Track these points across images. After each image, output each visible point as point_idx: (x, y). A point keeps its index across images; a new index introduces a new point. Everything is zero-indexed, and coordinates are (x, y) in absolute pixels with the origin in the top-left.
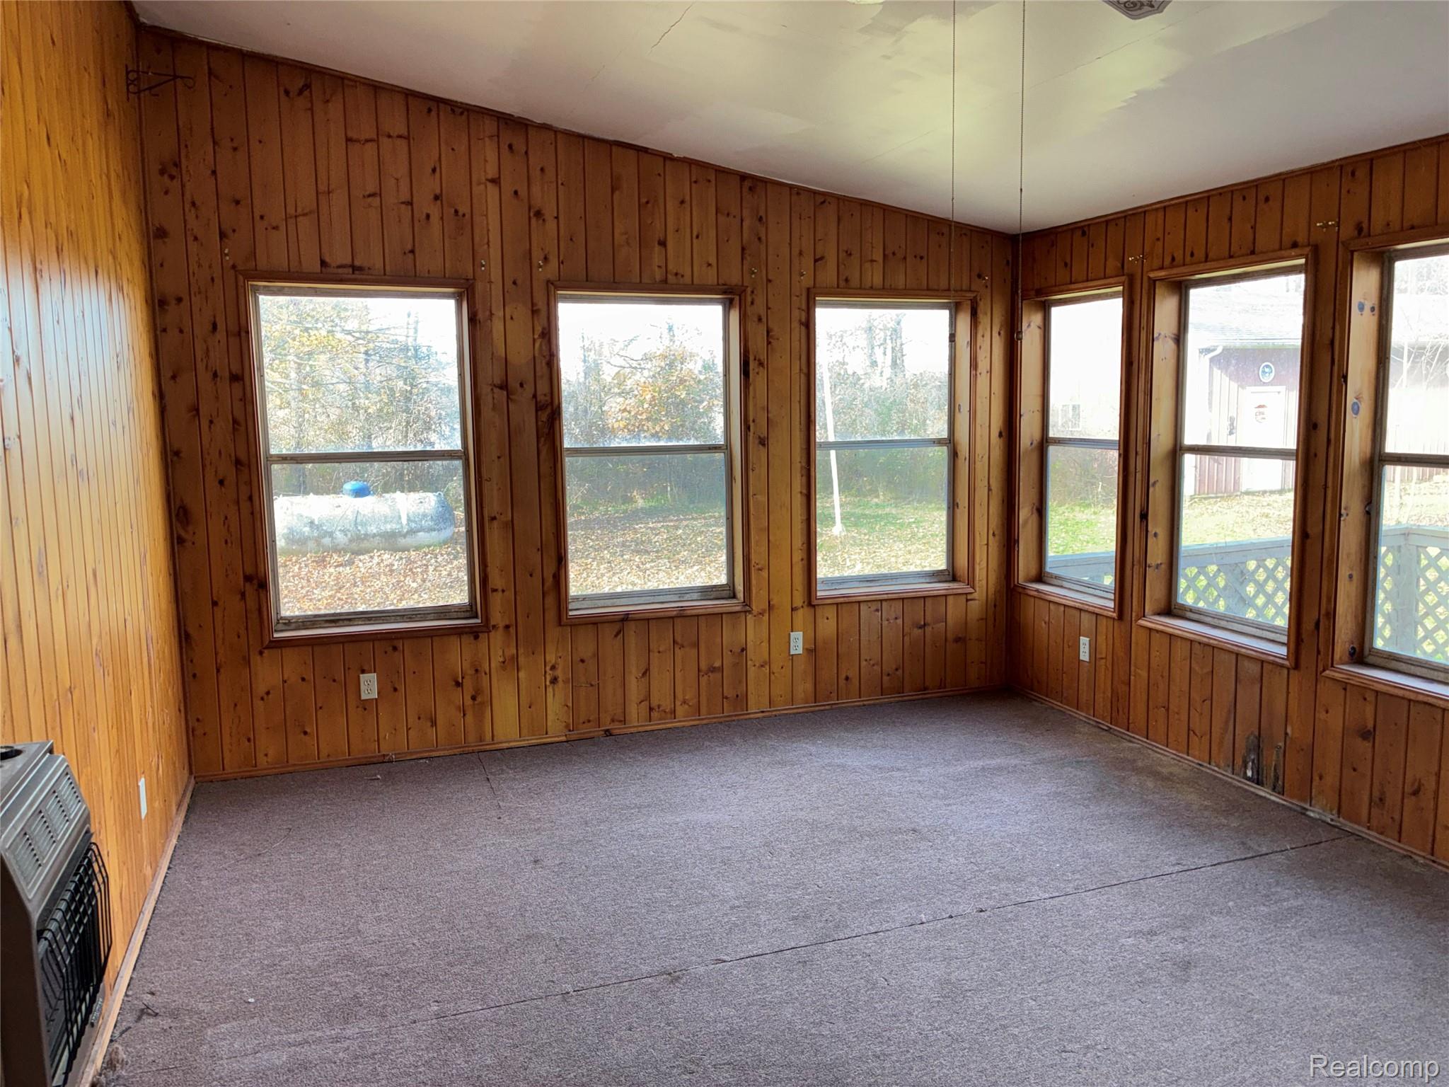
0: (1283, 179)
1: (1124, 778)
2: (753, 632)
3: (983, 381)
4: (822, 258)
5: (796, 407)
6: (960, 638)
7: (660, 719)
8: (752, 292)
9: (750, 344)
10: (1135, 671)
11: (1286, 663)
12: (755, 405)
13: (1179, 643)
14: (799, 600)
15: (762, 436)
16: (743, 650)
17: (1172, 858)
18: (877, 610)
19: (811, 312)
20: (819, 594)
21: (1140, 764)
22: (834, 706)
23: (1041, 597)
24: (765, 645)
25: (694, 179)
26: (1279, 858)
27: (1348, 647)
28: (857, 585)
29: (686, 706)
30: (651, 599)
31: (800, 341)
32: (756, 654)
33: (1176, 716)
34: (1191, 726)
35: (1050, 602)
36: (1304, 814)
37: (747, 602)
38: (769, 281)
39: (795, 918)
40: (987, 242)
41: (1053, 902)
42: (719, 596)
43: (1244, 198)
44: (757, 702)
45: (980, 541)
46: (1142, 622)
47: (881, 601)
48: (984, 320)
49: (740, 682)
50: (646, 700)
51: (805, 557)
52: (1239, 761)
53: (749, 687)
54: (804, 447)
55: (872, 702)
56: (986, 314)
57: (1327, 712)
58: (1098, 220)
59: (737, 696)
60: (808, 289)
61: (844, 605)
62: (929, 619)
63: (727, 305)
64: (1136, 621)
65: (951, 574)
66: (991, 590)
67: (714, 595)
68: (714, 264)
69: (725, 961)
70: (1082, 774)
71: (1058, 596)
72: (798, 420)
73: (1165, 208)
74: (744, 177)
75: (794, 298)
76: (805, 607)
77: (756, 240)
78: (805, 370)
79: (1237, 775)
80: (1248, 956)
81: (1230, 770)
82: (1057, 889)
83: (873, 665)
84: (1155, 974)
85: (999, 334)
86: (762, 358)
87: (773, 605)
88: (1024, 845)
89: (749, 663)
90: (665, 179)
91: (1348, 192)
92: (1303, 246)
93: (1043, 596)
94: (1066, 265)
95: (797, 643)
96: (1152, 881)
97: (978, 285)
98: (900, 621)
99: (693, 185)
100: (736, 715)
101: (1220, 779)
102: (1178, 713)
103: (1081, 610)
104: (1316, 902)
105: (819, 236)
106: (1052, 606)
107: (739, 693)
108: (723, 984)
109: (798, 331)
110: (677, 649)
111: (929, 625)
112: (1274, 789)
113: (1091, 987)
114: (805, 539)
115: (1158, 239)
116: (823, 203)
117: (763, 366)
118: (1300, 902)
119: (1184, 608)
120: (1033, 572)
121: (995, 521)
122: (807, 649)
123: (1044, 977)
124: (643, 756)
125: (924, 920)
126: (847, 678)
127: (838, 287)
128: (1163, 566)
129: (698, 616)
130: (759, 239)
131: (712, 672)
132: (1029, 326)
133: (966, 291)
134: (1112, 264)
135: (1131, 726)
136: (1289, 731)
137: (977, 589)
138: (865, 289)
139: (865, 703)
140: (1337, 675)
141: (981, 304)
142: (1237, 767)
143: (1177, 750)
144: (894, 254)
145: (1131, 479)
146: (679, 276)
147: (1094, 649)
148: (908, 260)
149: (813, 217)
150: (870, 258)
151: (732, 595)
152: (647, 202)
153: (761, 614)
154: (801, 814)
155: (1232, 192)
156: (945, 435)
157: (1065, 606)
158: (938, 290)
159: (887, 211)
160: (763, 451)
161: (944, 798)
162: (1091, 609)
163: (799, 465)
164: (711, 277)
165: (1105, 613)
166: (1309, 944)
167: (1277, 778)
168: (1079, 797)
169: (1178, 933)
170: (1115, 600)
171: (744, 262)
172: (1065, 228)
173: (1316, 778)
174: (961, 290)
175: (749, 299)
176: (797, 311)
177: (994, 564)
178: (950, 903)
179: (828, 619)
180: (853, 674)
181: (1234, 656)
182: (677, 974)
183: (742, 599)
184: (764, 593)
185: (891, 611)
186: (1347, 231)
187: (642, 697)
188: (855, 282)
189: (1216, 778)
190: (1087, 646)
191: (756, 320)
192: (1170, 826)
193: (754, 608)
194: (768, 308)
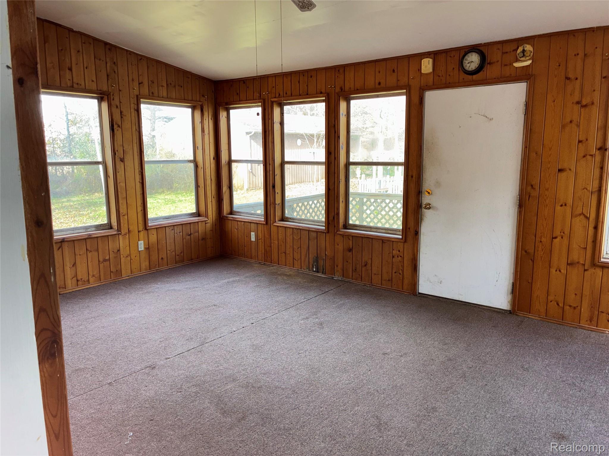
0: (317, 70)
1: (276, 278)
2: (122, 242)
3: (206, 137)
4: (142, 83)
5: (135, 145)
6: (204, 238)
7: (82, 285)
8: (113, 95)
9: (114, 117)
10: (273, 242)
11: (325, 231)
12: (117, 144)
13: (288, 230)
14: (141, 227)
15: (121, 158)
16: (118, 251)
17: (302, 297)
18: (172, 230)
19: (139, 105)
20: (149, 224)
21: (279, 273)
22: (158, 270)
23: (234, 220)
24: (128, 248)
25: (83, 41)
26: (332, 292)
27: (343, 224)
28: (162, 220)
29: (94, 278)
30: (72, 232)
31: (135, 117)
32: (124, 252)
33: (289, 255)
34: (294, 257)
35: (238, 221)
36: (333, 279)
37: (119, 229)
38: (120, 90)
39: (187, 340)
40: (205, 83)
41: (274, 316)
42: (104, 229)
43: (304, 75)
44: (126, 273)
45: (209, 200)
46: (275, 224)
47: (174, 226)
48: (206, 114)
49: (118, 265)
50: (75, 277)
51: (143, 209)
52: (311, 266)
53: (122, 266)
54: (140, 162)
55: (173, 267)
56: (206, 111)
57: (338, 245)
58: (249, 78)
59: (117, 271)
60: (137, 96)
61: (158, 228)
62: (192, 232)
63: (100, 100)
64: (273, 224)
65: (198, 214)
66: (214, 219)
67: (102, 228)
68: (95, 80)
69: (169, 358)
70: (263, 279)
71: (242, 218)
72: (136, 151)
73: (275, 76)
74: (106, 44)
75: (131, 99)
76: (144, 230)
77: (113, 72)
78: (138, 130)
79: (311, 271)
80: (336, 318)
81: (308, 270)
82: (273, 312)
83: (172, 252)
84: (314, 328)
85: (211, 119)
86: (119, 124)
87: (131, 230)
88: (255, 302)
89: (122, 256)
90: (69, 40)
91: (338, 77)
92: (324, 93)
93: (235, 219)
94: (237, 94)
95: (141, 246)
96: (300, 304)
97: (202, 99)
98: (181, 233)
99: (83, 44)
100: (117, 279)
101: (305, 273)
102: (289, 254)
103: (250, 223)
104: (347, 301)
105: (140, 74)
106: (239, 223)
107: (117, 269)
108: (174, 365)
109: (134, 113)
110: (88, 253)
111: (192, 234)
112: (323, 273)
113: (298, 336)
114: (142, 202)
115: (273, 87)
116: (141, 59)
117: (120, 127)
118: (342, 302)
119: (287, 218)
120: (229, 211)
121: (214, 192)
122: (145, 248)
123: (283, 337)
124: (81, 299)
125: (235, 330)
126: (162, 258)
127: (149, 96)
128: (280, 204)
129: (97, 237)
130: (115, 72)
131: (105, 261)
132: (222, 116)
133: (199, 101)
134: (257, 95)
135: (272, 261)
136: (327, 253)
137: (209, 219)
138: (160, 97)
139: (170, 267)
140: (341, 233)
141: (204, 107)
142: (310, 268)
143: (289, 267)
144: (171, 84)
145: (268, 174)
146: (79, 85)
147: (257, 236)
148: (176, 87)
149: (137, 65)
150: (161, 85)
151: (110, 228)
152: (62, 50)
153: (125, 234)
154: (168, 308)
155: (299, 73)
156: (192, 158)
157: (244, 222)
158: (188, 100)
159: (167, 66)
160: (122, 164)
161: (219, 293)
162: (255, 222)
163: (138, 170)
164: (94, 87)
165: (261, 222)
166: (350, 312)
167: (323, 269)
168: (265, 285)
169: (315, 316)
170: (264, 218)
171: (109, 81)
172: (237, 80)
173: (336, 267)
174: (197, 101)
175: (112, 98)
176: (133, 105)
177: (214, 209)
178: (241, 324)
179: (153, 235)
180: (164, 256)
181: (308, 232)
182: (153, 366)
183: (117, 229)
184: (126, 225)
185: (178, 230)
186: (338, 90)
187: (73, 276)
188: (156, 94)
189: (304, 273)
190: (254, 235)
191: (115, 107)
192: (297, 289)
193: (122, 232)
194: (120, 102)
